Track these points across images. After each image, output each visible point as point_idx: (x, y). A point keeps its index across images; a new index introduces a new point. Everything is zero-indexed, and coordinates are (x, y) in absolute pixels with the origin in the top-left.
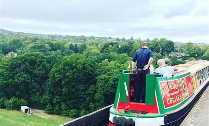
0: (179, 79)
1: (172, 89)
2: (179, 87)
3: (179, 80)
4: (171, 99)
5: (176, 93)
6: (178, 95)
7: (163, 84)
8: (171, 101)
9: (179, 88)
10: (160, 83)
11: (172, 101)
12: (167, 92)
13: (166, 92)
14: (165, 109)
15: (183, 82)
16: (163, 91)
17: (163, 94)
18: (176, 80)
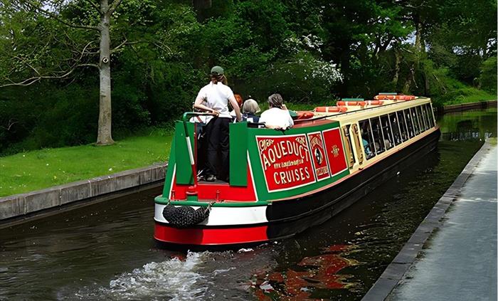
0: (304, 134)
1: (284, 154)
2: (303, 151)
3: (304, 136)
4: (282, 174)
5: (296, 163)
6: (301, 169)
7: (264, 142)
8: (282, 178)
9: (304, 154)
10: (259, 139)
11: (286, 179)
12: (275, 160)
13: (272, 158)
14: (269, 192)
15: (316, 142)
16: (265, 157)
17: (266, 163)
18: (296, 137)
